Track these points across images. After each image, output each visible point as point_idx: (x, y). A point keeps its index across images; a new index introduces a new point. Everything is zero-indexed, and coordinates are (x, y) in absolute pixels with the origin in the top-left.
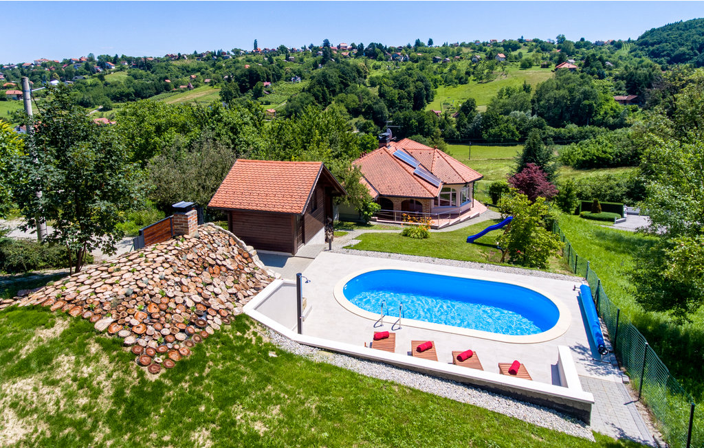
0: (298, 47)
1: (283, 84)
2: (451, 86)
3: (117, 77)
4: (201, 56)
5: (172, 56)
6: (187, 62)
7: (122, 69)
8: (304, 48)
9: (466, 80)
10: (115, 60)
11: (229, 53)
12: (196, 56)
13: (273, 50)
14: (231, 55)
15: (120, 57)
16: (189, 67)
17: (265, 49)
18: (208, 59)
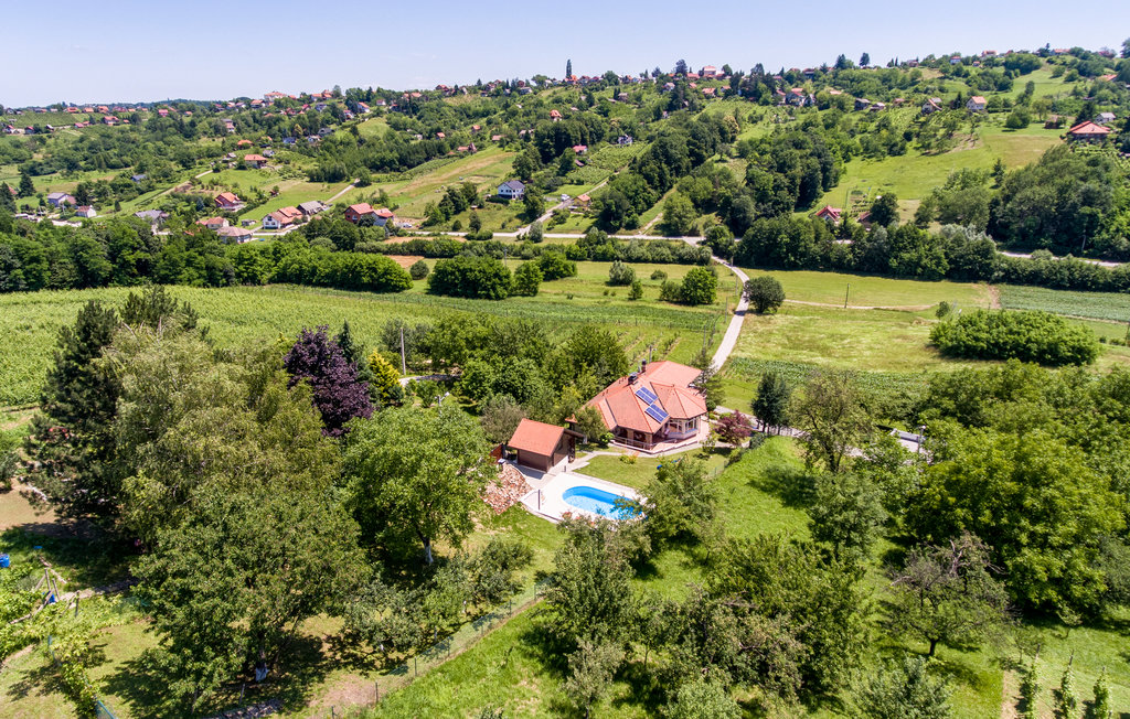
0: (635, 74)
1: (605, 148)
2: (874, 159)
3: (374, 127)
4: (486, 88)
5: (446, 89)
6: (467, 100)
7: (378, 114)
8: (645, 75)
9: (903, 148)
10: (368, 97)
11: (528, 84)
12: (480, 88)
13: (596, 79)
14: (531, 87)
15: (374, 90)
16: (469, 109)
17: (584, 78)
18: (497, 94)
